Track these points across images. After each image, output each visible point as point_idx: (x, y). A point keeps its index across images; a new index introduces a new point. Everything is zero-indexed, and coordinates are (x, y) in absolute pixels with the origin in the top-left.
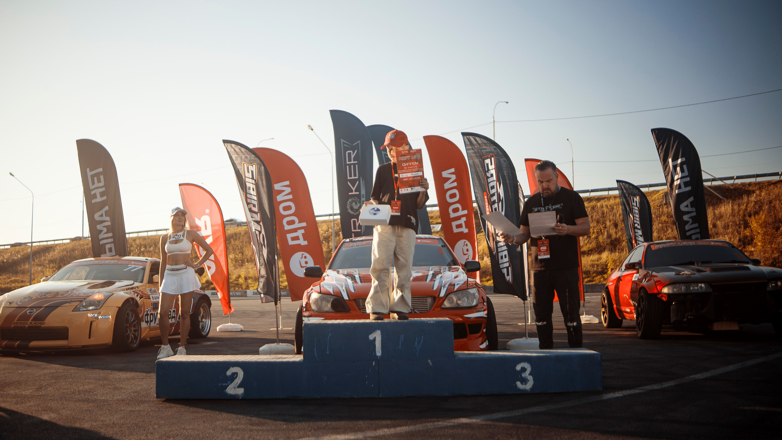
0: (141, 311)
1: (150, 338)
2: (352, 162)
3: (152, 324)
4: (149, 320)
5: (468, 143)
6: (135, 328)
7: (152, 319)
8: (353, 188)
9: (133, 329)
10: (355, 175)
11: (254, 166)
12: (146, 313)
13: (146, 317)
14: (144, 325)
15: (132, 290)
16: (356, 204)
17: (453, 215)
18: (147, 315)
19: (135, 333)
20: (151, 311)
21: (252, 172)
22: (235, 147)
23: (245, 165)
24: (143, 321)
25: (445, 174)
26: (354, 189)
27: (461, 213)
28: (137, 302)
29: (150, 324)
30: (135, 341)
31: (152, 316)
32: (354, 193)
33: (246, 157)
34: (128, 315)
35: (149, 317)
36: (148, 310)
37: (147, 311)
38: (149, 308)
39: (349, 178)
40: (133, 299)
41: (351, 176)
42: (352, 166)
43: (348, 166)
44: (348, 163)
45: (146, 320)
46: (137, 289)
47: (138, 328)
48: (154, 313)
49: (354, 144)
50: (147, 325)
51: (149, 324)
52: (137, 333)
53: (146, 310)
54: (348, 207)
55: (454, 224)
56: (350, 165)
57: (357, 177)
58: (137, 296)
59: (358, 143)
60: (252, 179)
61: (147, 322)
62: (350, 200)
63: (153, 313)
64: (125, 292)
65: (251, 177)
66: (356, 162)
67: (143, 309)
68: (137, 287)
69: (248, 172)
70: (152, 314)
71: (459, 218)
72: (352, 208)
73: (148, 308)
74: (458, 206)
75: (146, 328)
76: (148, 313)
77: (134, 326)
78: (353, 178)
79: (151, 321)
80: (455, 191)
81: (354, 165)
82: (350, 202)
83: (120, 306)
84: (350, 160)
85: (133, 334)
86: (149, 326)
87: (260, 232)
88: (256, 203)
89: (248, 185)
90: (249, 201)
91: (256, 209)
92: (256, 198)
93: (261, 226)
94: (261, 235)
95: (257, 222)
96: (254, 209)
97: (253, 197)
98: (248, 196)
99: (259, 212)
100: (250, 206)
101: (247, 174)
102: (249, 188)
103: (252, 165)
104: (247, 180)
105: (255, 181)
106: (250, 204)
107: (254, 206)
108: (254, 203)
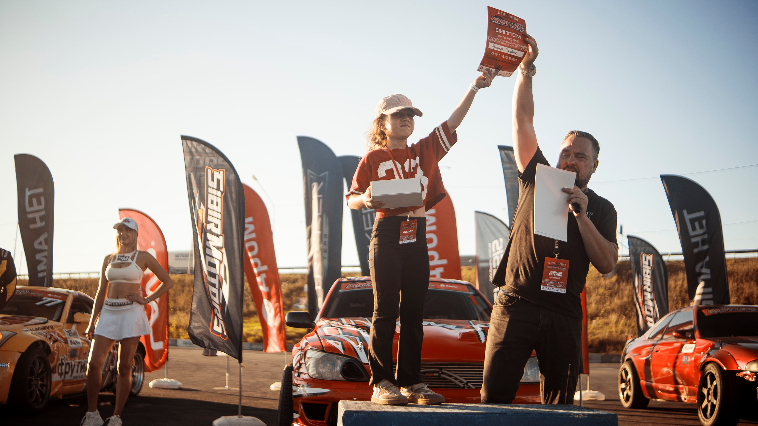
0: (54, 358)
1: (63, 396)
3: (68, 377)
4: (63, 371)
5: (506, 160)
6: (42, 383)
7: (67, 370)
9: (40, 382)
11: (221, 172)
12: (60, 362)
13: (60, 367)
14: (55, 377)
15: (45, 331)
18: (62, 364)
19: (42, 388)
20: (67, 360)
21: (218, 181)
22: (197, 145)
23: (209, 171)
24: (55, 373)
28: (48, 347)
29: (65, 377)
30: (41, 400)
31: (68, 366)
33: (211, 161)
34: (34, 363)
35: (63, 367)
36: (63, 358)
37: (62, 359)
38: (65, 356)
40: (43, 342)
45: (60, 371)
46: (50, 329)
47: (47, 383)
48: (71, 363)
50: (61, 377)
51: (63, 376)
52: (44, 388)
53: (61, 358)
58: (50, 338)
60: (217, 190)
61: (60, 374)
63: (70, 362)
64: (34, 332)
65: (215, 187)
67: (56, 357)
68: (52, 327)
69: (213, 180)
70: (68, 364)
73: (63, 356)
75: (58, 383)
76: (63, 361)
77: (42, 380)
79: (66, 373)
83: (23, 351)
85: (39, 390)
86: (63, 380)
87: (221, 262)
88: (219, 223)
89: (210, 197)
90: (210, 219)
91: (218, 231)
92: (219, 216)
93: (222, 253)
94: (222, 266)
95: (219, 248)
96: (215, 230)
97: (215, 214)
98: (210, 212)
99: (222, 234)
100: (209, 226)
101: (210, 183)
102: (212, 202)
103: (219, 171)
104: (210, 190)
105: (222, 193)
106: (210, 222)
107: (216, 226)
108: (216, 223)
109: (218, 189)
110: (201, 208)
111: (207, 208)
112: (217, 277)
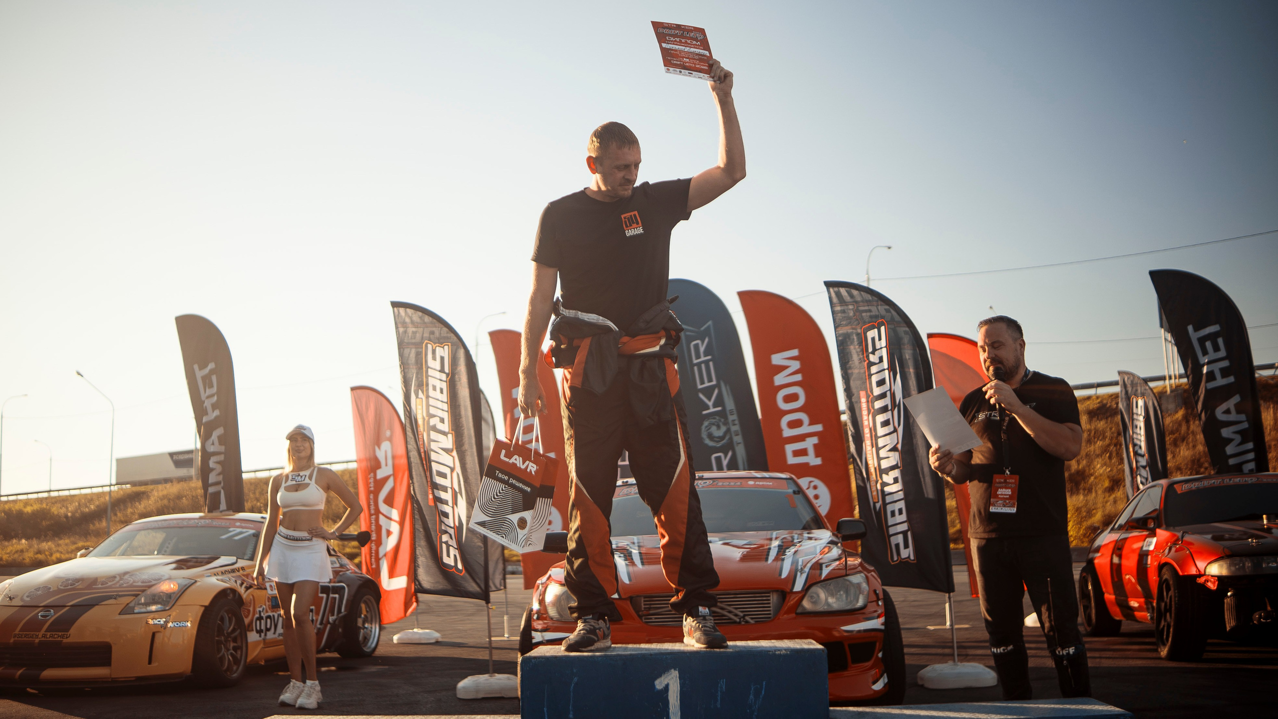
0: (249, 611)
1: (266, 661)
3: (270, 635)
4: (263, 627)
6: (236, 645)
7: (268, 627)
9: (232, 644)
11: (446, 347)
12: (257, 615)
13: (258, 622)
14: (253, 637)
15: (234, 574)
17: (787, 432)
18: (260, 618)
19: (236, 652)
20: (267, 612)
21: (442, 358)
22: (412, 314)
23: (430, 346)
24: (253, 630)
25: (777, 359)
27: (806, 428)
28: (240, 596)
29: (266, 635)
30: (236, 667)
31: (269, 621)
33: (432, 333)
34: (222, 619)
35: (263, 622)
36: (261, 609)
37: (260, 612)
38: (264, 607)
40: (233, 591)
45: (258, 628)
46: (241, 572)
47: (242, 644)
48: (274, 616)
50: (260, 636)
51: (263, 635)
52: (239, 652)
53: (258, 609)
55: (790, 448)
58: (242, 584)
60: (440, 371)
61: (259, 632)
63: (271, 614)
64: (219, 577)
65: (439, 368)
67: (251, 609)
68: (243, 568)
69: (434, 358)
70: (269, 617)
71: (800, 438)
73: (261, 606)
74: (801, 415)
75: (257, 643)
76: (262, 614)
77: (235, 640)
79: (268, 630)
80: (796, 389)
83: (207, 603)
85: (232, 655)
86: (264, 640)
87: (452, 470)
88: (446, 416)
89: (431, 381)
90: (432, 411)
91: (445, 427)
92: (445, 407)
93: (453, 457)
94: (455, 475)
95: (447, 451)
96: (440, 426)
97: (440, 405)
98: (432, 402)
99: (451, 432)
100: (433, 422)
101: (431, 363)
102: (434, 388)
103: (442, 346)
104: (430, 372)
105: (448, 375)
106: (434, 416)
107: (442, 421)
108: (442, 416)
109: (442, 370)
110: (419, 397)
111: (428, 397)
112: (449, 490)
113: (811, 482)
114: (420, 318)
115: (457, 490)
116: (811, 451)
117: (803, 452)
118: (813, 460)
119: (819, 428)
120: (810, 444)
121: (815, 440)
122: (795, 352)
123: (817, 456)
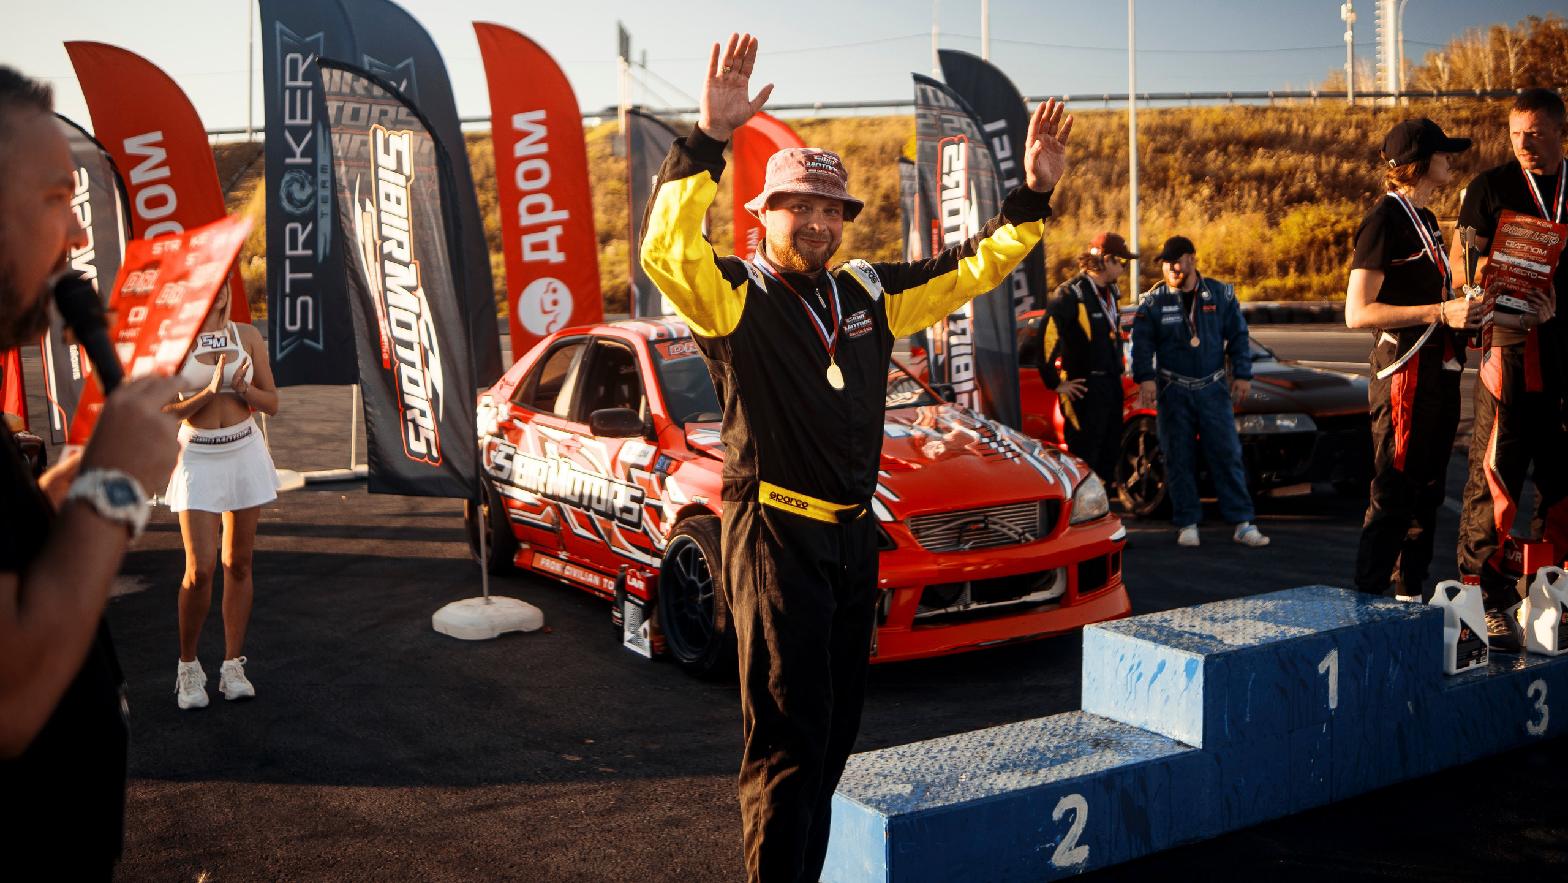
2: (300, 83)
8: (298, 145)
10: (304, 116)
16: (302, 186)
17: (526, 220)
22: (352, 81)
25: (520, 121)
26: (298, 151)
27: (548, 216)
32: (298, 160)
39: (288, 121)
41: (293, 116)
42: (299, 93)
43: (287, 93)
44: (288, 83)
49: (308, 39)
54: (283, 194)
55: (527, 240)
56: (293, 90)
57: (309, 122)
59: (318, 39)
62: (287, 177)
65: (394, 166)
66: (310, 84)
69: (387, 153)
71: (541, 228)
72: (290, 198)
74: (546, 200)
78: (298, 121)
80: (542, 165)
81: (305, 91)
82: (287, 182)
84: (294, 77)
87: (419, 316)
88: (405, 238)
89: (384, 188)
90: (386, 231)
91: (405, 254)
92: (405, 225)
93: (419, 298)
94: (422, 325)
95: (411, 290)
96: (398, 254)
97: (395, 221)
98: (384, 217)
99: (413, 261)
100: (388, 247)
101: (382, 159)
102: (388, 197)
103: (400, 133)
104: (382, 173)
105: (408, 179)
106: (387, 239)
107: (400, 245)
108: (400, 239)
109: (399, 170)
110: (367, 209)
111: (379, 211)
112: (416, 347)
113: (550, 284)
114: (366, 89)
115: (427, 346)
116: (553, 245)
117: (542, 246)
118: (555, 257)
119: (563, 215)
120: (552, 235)
121: (558, 231)
122: (541, 115)
123: (560, 249)
